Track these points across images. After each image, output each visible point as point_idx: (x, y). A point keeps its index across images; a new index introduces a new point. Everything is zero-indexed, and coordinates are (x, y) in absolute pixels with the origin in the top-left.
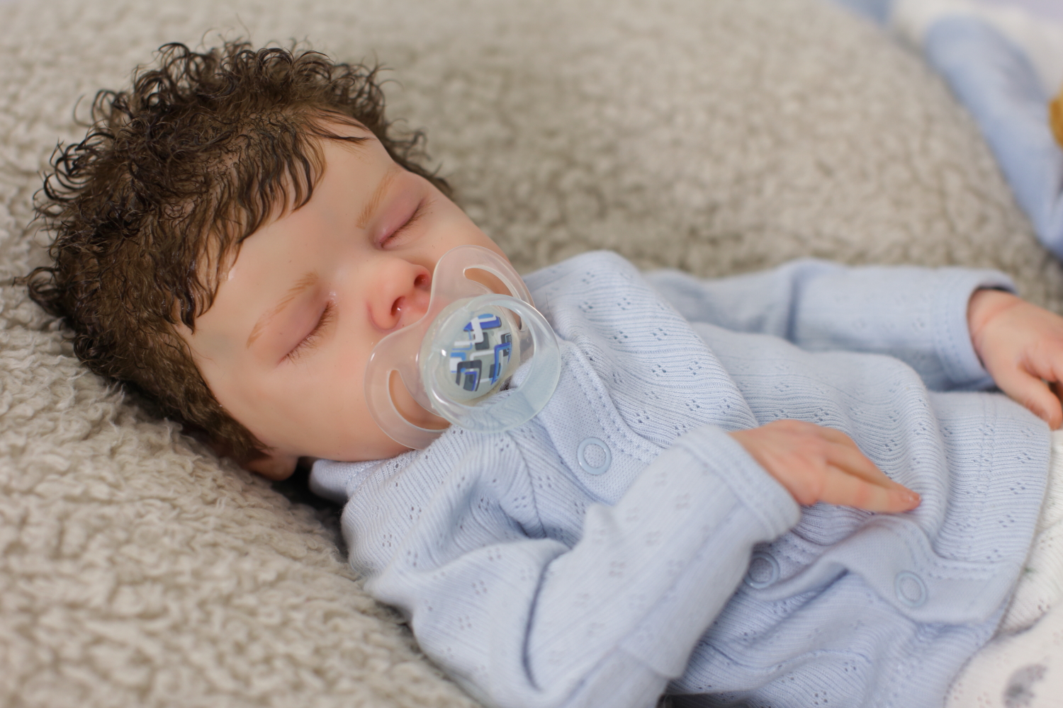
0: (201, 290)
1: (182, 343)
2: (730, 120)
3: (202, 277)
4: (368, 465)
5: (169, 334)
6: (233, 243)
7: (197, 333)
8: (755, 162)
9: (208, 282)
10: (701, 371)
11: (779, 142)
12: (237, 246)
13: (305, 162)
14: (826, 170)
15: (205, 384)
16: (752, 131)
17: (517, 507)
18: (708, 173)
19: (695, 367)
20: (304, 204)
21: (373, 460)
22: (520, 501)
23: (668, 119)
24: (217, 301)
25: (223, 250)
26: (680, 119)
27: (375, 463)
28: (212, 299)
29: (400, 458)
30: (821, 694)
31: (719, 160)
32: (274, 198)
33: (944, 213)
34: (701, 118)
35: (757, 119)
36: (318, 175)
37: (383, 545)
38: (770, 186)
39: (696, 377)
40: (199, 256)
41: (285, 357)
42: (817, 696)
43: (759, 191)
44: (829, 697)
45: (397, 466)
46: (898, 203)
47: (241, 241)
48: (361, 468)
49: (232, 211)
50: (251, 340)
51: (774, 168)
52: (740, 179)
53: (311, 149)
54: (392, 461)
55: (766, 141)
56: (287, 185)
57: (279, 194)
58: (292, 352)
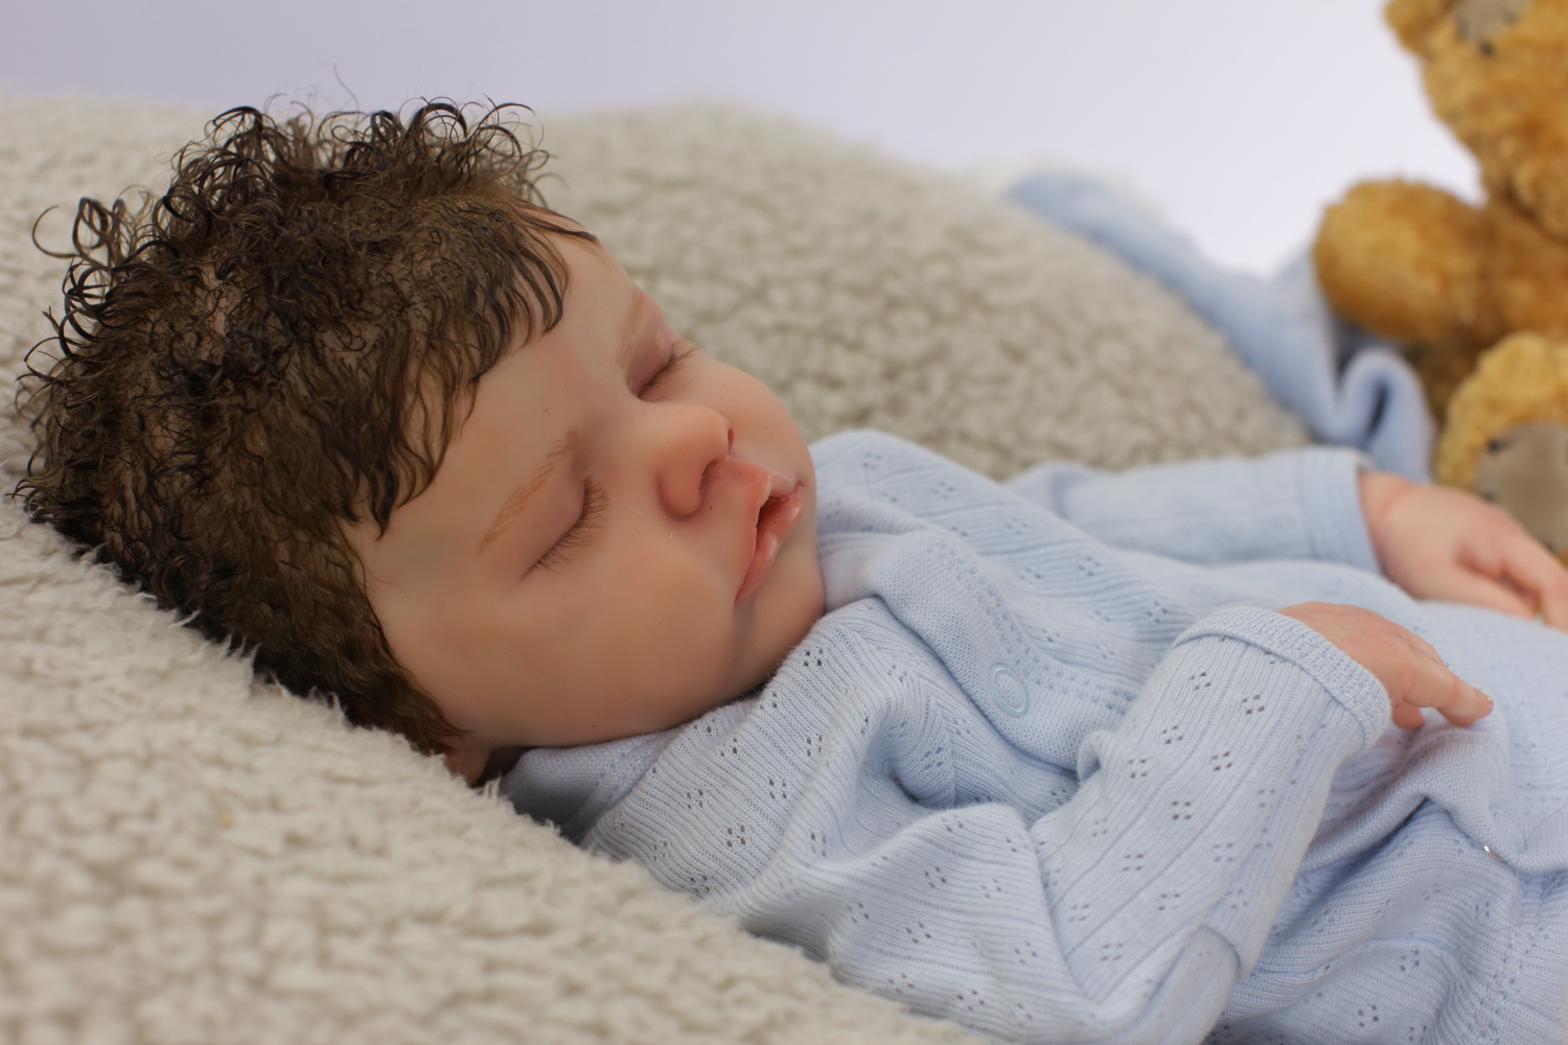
0: (412, 459)
1: (350, 557)
2: (856, 291)
3: (414, 439)
4: (637, 742)
5: (331, 545)
6: (464, 383)
7: (387, 537)
8: (910, 347)
9: (427, 448)
10: (1101, 569)
11: (936, 317)
12: (471, 386)
13: (540, 264)
14: (1017, 355)
15: (378, 628)
16: (893, 303)
17: (928, 767)
18: (844, 364)
19: (1089, 565)
20: (555, 324)
21: (640, 735)
22: (935, 757)
23: (758, 295)
24: (442, 477)
25: (449, 391)
26: (778, 296)
27: (647, 737)
28: (431, 472)
29: (708, 719)
30: (1368, 1010)
31: (855, 346)
32: (514, 313)
33: (1191, 406)
34: (810, 292)
35: (894, 287)
36: (563, 282)
37: (730, 844)
38: (938, 379)
39: (1094, 579)
40: (407, 407)
41: (534, 566)
42: (1361, 1013)
43: (923, 387)
44: (1380, 1012)
45: (709, 730)
46: (1124, 393)
47: (476, 380)
48: (625, 747)
49: (452, 335)
50: (490, 538)
51: (938, 354)
52: (891, 373)
53: (539, 245)
54: (698, 723)
55: (919, 319)
56: (527, 294)
57: (520, 307)
58: (545, 556)
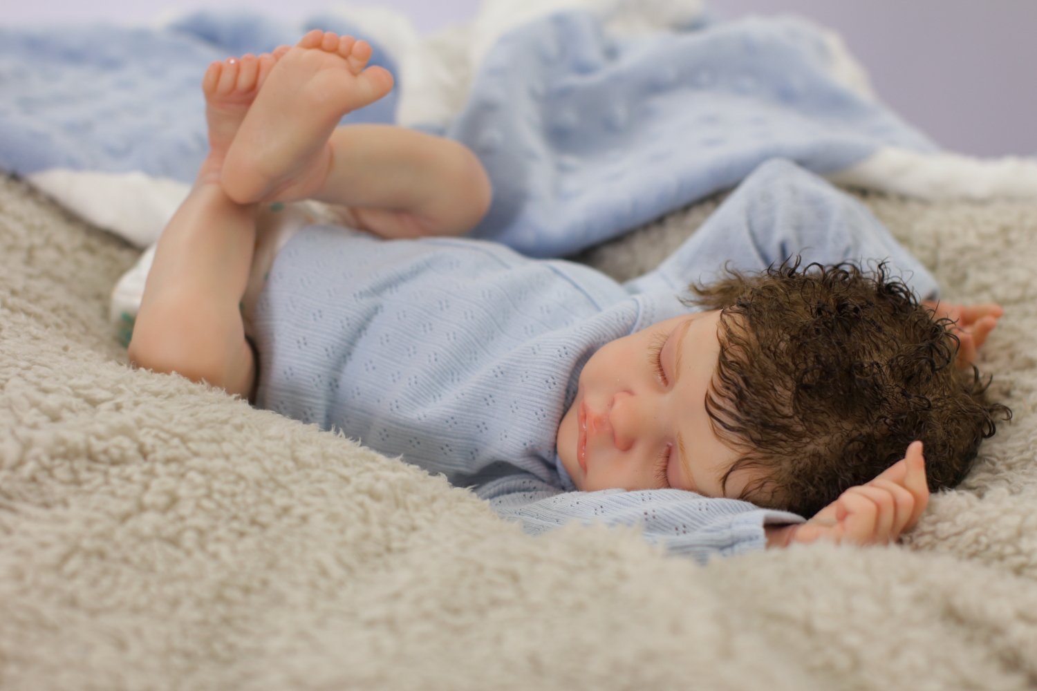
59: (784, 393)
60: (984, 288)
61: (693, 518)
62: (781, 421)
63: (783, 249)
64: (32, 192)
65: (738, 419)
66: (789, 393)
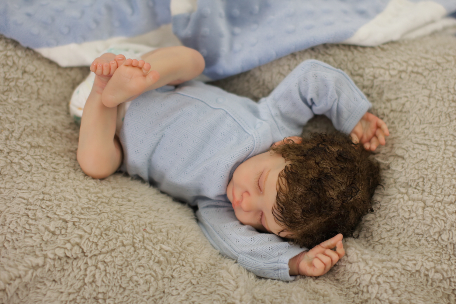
0: (283, 176)
3: (284, 179)
12: (278, 191)
25: (281, 189)
59: (298, 212)
60: (389, 100)
61: (267, 253)
62: (297, 220)
63: (312, 100)
64: (36, 54)
65: (283, 219)
66: (300, 213)
